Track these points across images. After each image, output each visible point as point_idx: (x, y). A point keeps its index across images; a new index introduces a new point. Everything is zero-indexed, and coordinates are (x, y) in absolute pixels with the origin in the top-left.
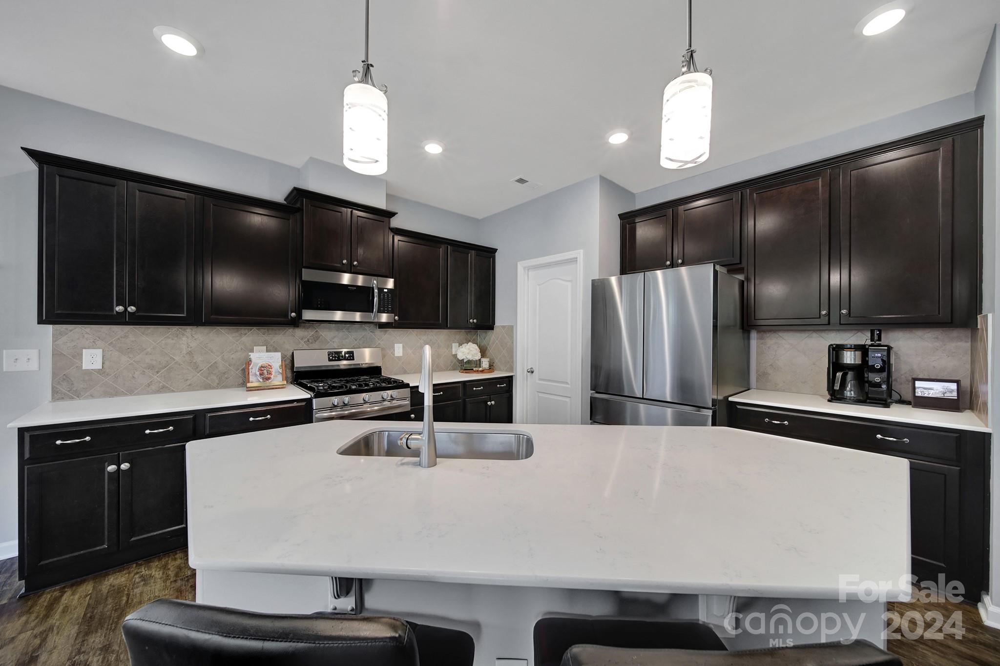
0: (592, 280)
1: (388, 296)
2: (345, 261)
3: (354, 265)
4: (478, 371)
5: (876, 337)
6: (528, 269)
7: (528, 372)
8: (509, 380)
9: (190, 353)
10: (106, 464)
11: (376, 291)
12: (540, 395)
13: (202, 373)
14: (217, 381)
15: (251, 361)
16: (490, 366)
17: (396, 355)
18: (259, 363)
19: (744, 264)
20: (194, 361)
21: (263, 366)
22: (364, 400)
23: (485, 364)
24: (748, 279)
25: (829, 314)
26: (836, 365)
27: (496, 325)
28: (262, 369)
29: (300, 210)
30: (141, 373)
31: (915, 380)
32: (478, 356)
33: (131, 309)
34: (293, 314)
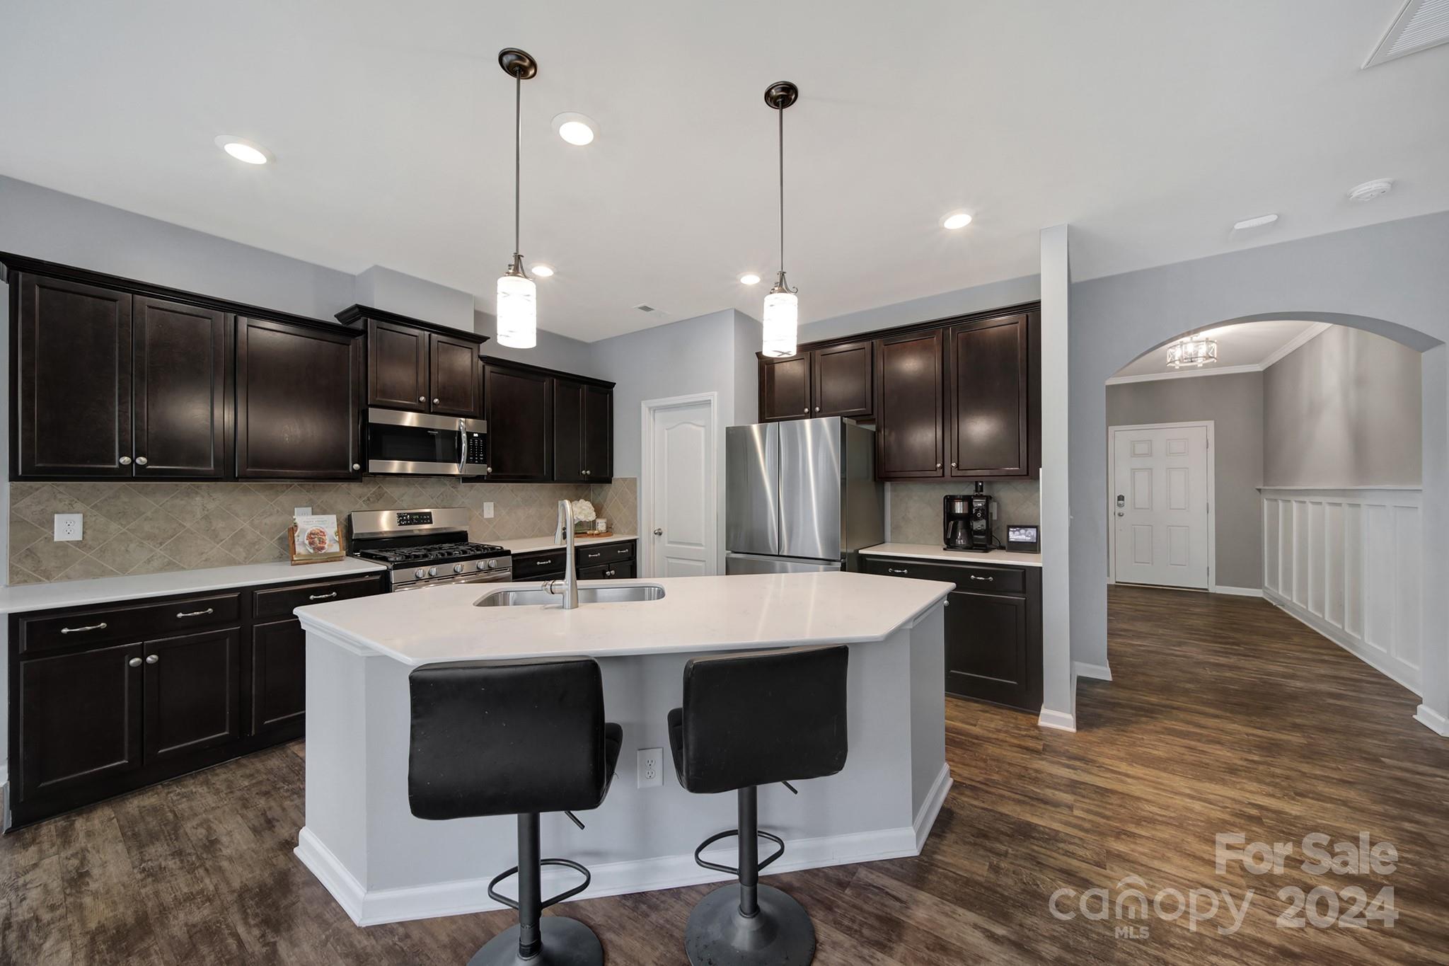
0: (727, 428)
1: (479, 442)
2: (423, 398)
3: (434, 404)
4: (593, 534)
5: (979, 489)
6: (654, 410)
7: (656, 534)
8: (632, 544)
9: (206, 517)
10: (126, 657)
11: (464, 435)
12: (670, 560)
13: (223, 544)
14: (244, 554)
15: (296, 526)
16: (607, 528)
17: (485, 517)
18: (307, 529)
19: (875, 416)
20: (213, 528)
21: (313, 532)
22: (455, 571)
23: (601, 525)
24: (878, 430)
25: (943, 467)
26: (949, 515)
27: (614, 477)
28: (312, 536)
29: (364, 332)
30: (138, 546)
31: (1009, 527)
32: (592, 517)
33: (142, 460)
34: (356, 466)
